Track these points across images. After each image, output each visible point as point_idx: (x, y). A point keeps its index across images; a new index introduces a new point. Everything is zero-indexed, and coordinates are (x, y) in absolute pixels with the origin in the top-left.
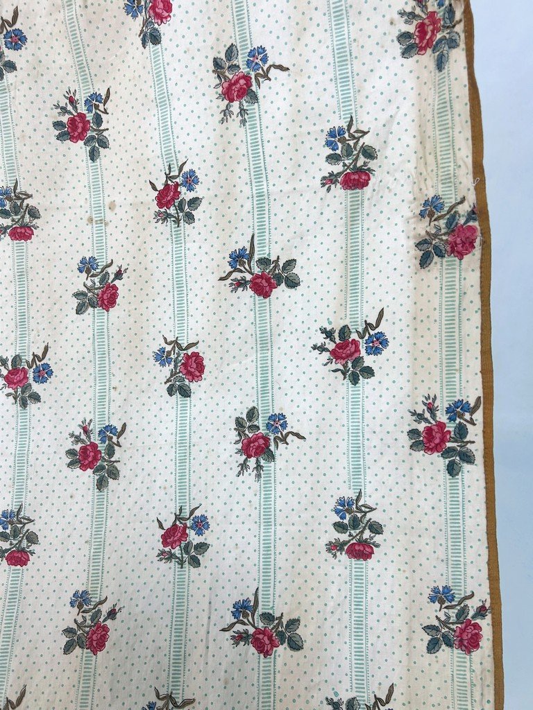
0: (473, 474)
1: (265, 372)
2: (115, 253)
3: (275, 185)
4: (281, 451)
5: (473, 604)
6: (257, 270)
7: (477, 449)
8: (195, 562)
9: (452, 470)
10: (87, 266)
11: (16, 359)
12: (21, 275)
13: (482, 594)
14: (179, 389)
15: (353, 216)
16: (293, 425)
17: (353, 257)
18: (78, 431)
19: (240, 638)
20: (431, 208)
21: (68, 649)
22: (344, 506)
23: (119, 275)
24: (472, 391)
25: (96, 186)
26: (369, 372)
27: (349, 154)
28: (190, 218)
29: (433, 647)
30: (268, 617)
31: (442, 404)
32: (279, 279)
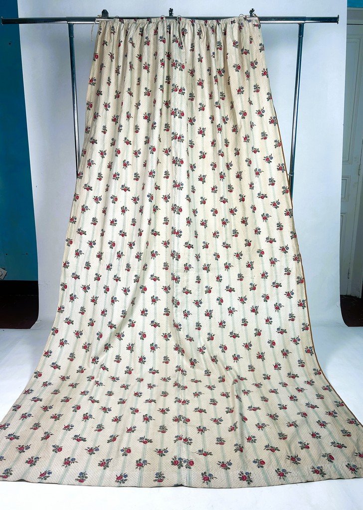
0: (306, 309)
1: (278, 298)
2: (255, 282)
3: (278, 274)
4: (281, 308)
5: (307, 325)
6: (276, 285)
7: (306, 305)
8: (271, 324)
9: (303, 308)
10: (251, 284)
11: (242, 297)
12: (242, 286)
13: (308, 323)
14: (265, 301)
15: (288, 278)
16: (282, 305)
17: (289, 283)
18: (252, 307)
19: (278, 333)
20: (298, 278)
21: (255, 336)
22: (290, 315)
23: (256, 285)
24: (305, 299)
25: (252, 274)
26: (292, 297)
27: (288, 271)
28: (266, 278)
29: (303, 330)
30: (282, 330)
31: (301, 300)
32: (279, 286)
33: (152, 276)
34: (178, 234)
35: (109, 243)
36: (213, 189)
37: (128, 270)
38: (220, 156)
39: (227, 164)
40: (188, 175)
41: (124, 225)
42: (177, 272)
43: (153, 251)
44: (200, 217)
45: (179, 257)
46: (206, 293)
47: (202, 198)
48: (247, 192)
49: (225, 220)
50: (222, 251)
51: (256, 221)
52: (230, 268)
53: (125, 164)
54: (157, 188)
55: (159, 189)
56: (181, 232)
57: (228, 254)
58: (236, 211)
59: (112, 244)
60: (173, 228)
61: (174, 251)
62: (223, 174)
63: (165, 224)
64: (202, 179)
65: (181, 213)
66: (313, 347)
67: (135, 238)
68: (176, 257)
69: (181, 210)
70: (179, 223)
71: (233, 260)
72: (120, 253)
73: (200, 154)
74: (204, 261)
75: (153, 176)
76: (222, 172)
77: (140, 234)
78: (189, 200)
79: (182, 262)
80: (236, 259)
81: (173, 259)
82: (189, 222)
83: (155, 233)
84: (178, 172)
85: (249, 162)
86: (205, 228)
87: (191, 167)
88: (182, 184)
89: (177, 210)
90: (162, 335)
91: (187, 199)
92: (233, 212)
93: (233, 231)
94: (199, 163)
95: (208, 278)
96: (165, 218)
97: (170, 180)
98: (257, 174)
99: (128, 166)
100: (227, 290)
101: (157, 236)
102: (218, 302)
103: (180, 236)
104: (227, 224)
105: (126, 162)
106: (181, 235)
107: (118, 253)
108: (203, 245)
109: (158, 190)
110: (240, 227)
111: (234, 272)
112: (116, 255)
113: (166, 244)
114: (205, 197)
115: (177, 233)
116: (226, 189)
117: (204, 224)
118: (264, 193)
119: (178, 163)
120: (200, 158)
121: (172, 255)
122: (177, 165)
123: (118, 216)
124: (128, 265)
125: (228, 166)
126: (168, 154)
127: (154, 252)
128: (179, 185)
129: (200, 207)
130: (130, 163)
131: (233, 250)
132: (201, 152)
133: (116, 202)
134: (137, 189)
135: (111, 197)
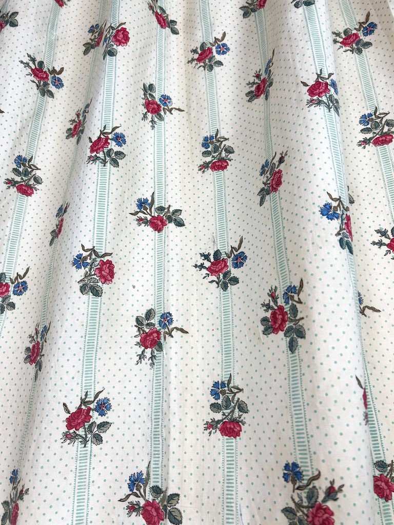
41: (158, 437)
99: (169, 116)
123: (117, 368)
133: (105, 287)
134: (222, 211)
135: (79, 256)
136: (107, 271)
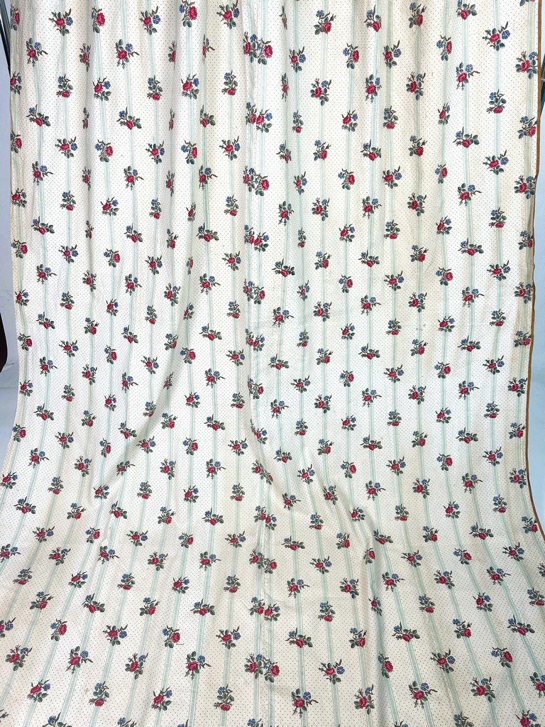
0: (524, 396)
1: (468, 371)
2: (424, 338)
3: (477, 323)
4: (472, 392)
5: (521, 427)
6: (469, 345)
7: (526, 390)
8: (447, 422)
9: (519, 395)
10: (415, 342)
11: (392, 369)
12: (395, 345)
13: (524, 424)
14: (442, 376)
15: (498, 332)
16: (475, 385)
17: (496, 341)
18: (412, 389)
19: (461, 440)
20: (519, 334)
21: (414, 446)
22: (489, 405)
23: (425, 345)
24: (525, 376)
25: (420, 320)
26: (498, 371)
27: (498, 318)
28: (450, 330)
29: (511, 437)
30: (468, 434)
31: (518, 380)
32: (475, 347)
33: (205, 329)
34: (260, 242)
35: (106, 255)
36: (346, 120)
37: (152, 322)
38: (372, 29)
39: (387, 48)
40: (285, 89)
41: (135, 215)
42: (258, 327)
43: (205, 276)
44: (312, 193)
45: (262, 295)
46: (318, 364)
47: (317, 143)
48: (430, 131)
49: (370, 202)
50: (358, 272)
51: (442, 203)
52: (374, 308)
53: (123, 53)
54: (207, 121)
55: (213, 124)
56: (266, 238)
57: (370, 279)
58: (399, 177)
59: (114, 258)
60: (246, 228)
61: (251, 283)
62: (374, 81)
63: (229, 214)
64: (320, 92)
65: (265, 192)
66: (527, 469)
67: (161, 251)
68: (255, 296)
69: (265, 184)
70: (261, 218)
71: (382, 291)
72: (132, 279)
73: (316, 20)
74: (315, 297)
75: (195, 94)
76: (371, 77)
77: (172, 244)
78: (287, 157)
79: (268, 305)
80: (388, 288)
81: (249, 300)
82: (285, 213)
83: (208, 236)
84: (258, 82)
85: (446, 46)
86: (323, 219)
87: (294, 59)
88: (269, 116)
89: (256, 185)
90: (230, 443)
91: (282, 156)
92: (390, 178)
93: (388, 224)
94: (314, 44)
95: (324, 332)
96: (229, 199)
97: (239, 99)
98: (463, 78)
99: (131, 59)
100: (363, 356)
101: (213, 241)
102: (343, 380)
103: (264, 248)
104: (376, 211)
105: (124, 46)
106: (266, 245)
107: (126, 279)
108: (316, 259)
109: (209, 126)
110: (404, 217)
111: (381, 316)
112: (124, 283)
113: (233, 261)
114: (326, 140)
115: (258, 242)
116: (380, 120)
117: (320, 209)
118: (471, 131)
119: (258, 52)
120: (317, 32)
121: (247, 290)
122: (256, 60)
123: (119, 189)
124: (151, 310)
125: (390, 55)
126: (232, 24)
127: (207, 278)
128: (260, 119)
129: (312, 168)
130: (135, 49)
131: (384, 269)
132: (320, 14)
133: (110, 158)
134: (157, 124)
135: (98, 145)
136: (109, 151)
